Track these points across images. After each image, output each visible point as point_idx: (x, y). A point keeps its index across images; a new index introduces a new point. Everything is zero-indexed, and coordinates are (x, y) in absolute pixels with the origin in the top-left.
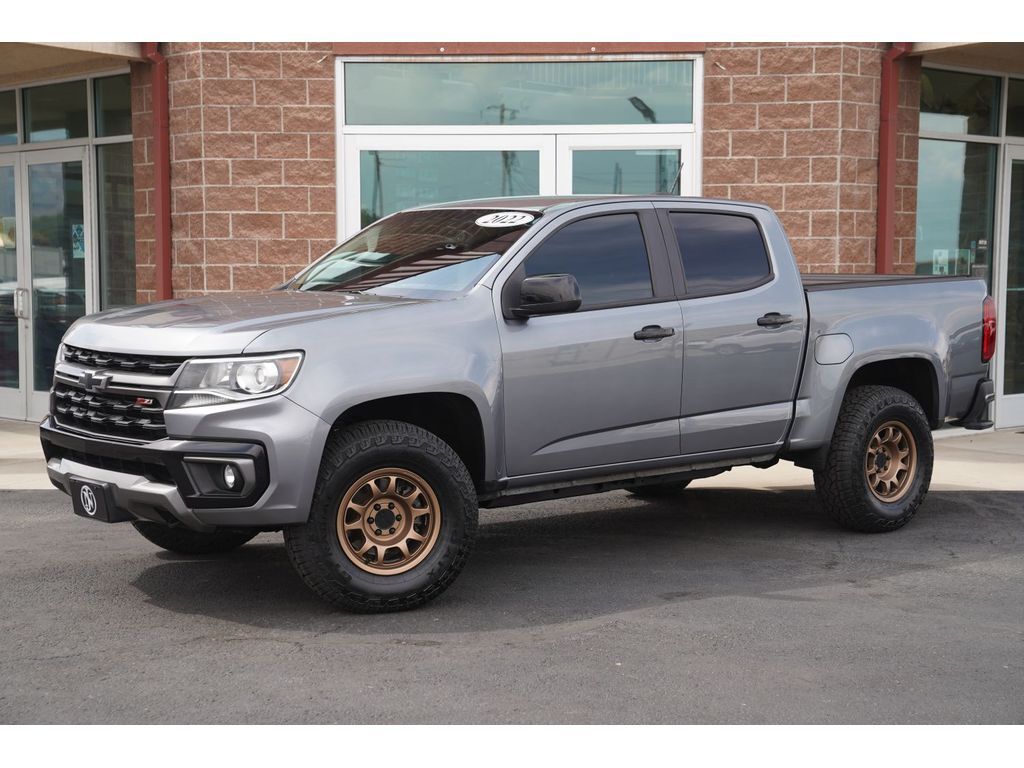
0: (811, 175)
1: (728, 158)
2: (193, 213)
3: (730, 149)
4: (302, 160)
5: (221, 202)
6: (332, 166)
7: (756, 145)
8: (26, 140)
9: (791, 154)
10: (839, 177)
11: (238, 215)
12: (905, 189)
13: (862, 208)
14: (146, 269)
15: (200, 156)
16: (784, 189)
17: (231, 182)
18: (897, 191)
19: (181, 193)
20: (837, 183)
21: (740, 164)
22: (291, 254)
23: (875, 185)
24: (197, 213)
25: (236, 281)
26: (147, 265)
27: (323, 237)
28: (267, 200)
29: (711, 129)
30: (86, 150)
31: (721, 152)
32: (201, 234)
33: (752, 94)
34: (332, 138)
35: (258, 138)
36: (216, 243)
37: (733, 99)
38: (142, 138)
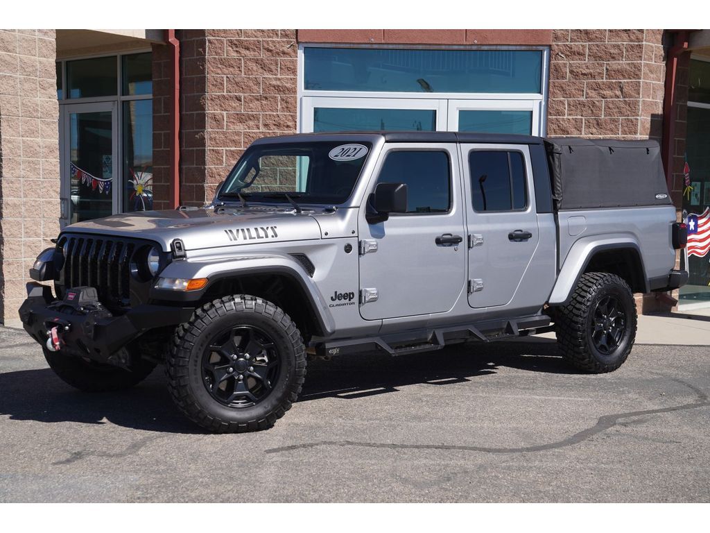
0: (620, 130)
1: (565, 117)
2: (198, 148)
3: (566, 111)
4: (275, 113)
5: (218, 141)
6: (294, 118)
7: (584, 109)
8: (68, 96)
9: (607, 116)
10: (639, 131)
11: (231, 151)
12: (679, 141)
14: (161, 186)
15: (205, 110)
17: (225, 128)
19: (189, 135)
20: (638, 136)
21: (572, 121)
22: (265, 178)
23: (661, 137)
24: (201, 148)
27: (287, 166)
28: (250, 141)
29: (554, 97)
30: (114, 104)
31: (559, 113)
32: (204, 163)
33: (582, 74)
34: (296, 98)
35: (245, 98)
36: (214, 169)
37: (569, 78)
38: (159, 97)
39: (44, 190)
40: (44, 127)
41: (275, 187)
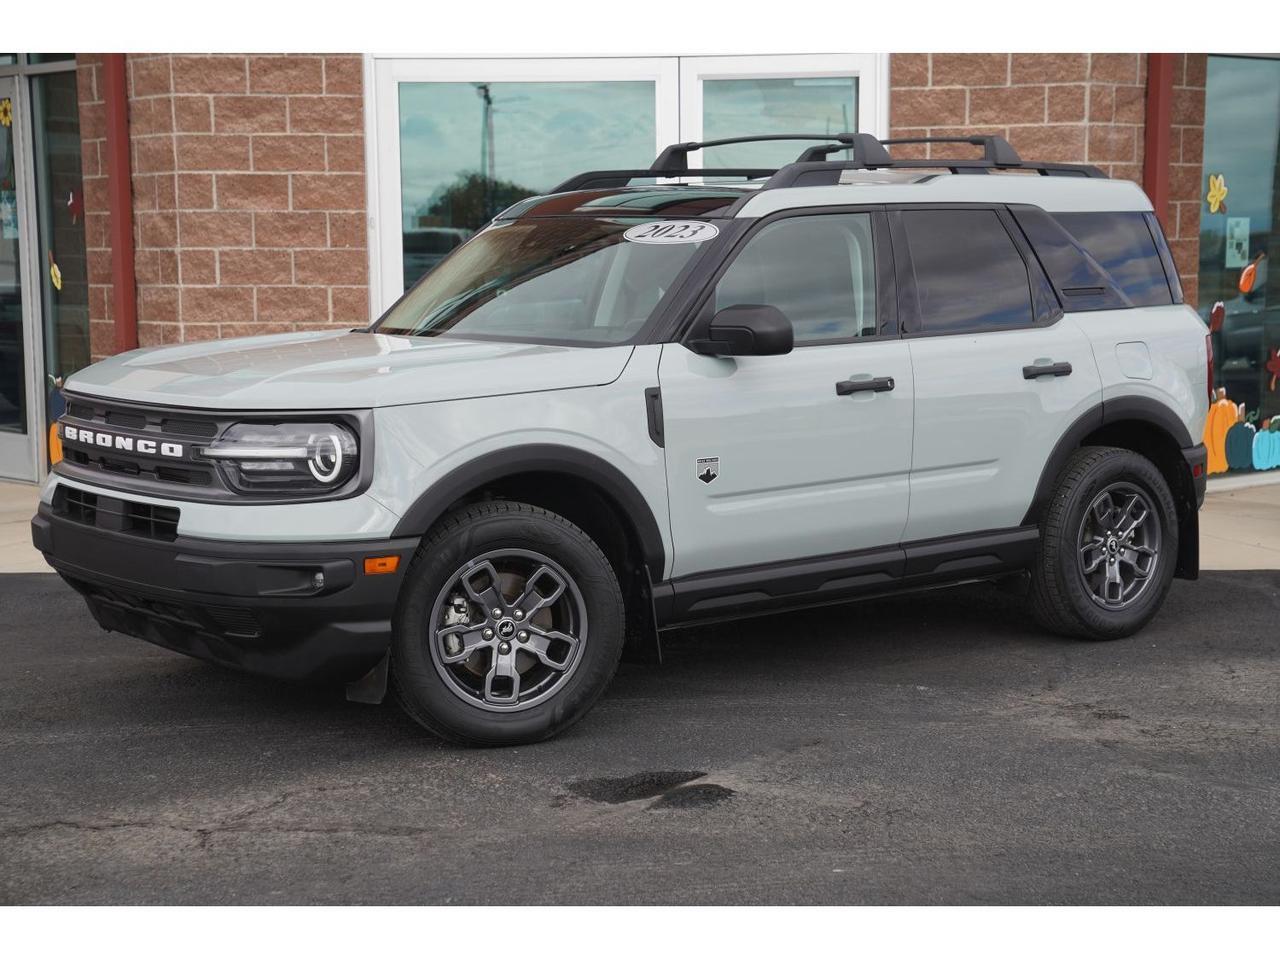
0: (1046, 112)
1: (927, 89)
2: (161, 174)
3: (930, 75)
4: (315, 96)
5: (199, 157)
6: (357, 105)
7: (967, 69)
9: (1018, 82)
10: (1087, 113)
11: (225, 176)
12: (1185, 130)
13: (1121, 160)
14: (100, 254)
15: (168, 90)
16: (1008, 133)
17: (213, 129)
18: (1175, 134)
19: (143, 144)
20: (1085, 123)
21: (944, 97)
22: (301, 233)
23: (1143, 125)
24: (167, 173)
25: (225, 272)
26: (103, 249)
27: (346, 208)
28: (265, 156)
30: (14, 82)
31: (914, 80)
32: (172, 204)
34: (359, 63)
35: (251, 63)
38: (88, 66)
41: (321, 253)
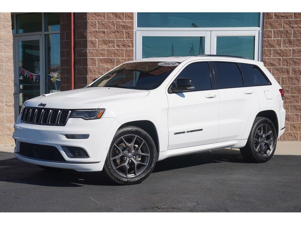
1: (272, 39)
2: (83, 58)
3: (273, 36)
5: (94, 54)
6: (132, 42)
7: (282, 34)
8: (17, 32)
9: (294, 38)
11: (100, 59)
15: (87, 38)
16: (292, 50)
17: (97, 47)
19: (79, 51)
21: (276, 41)
26: (66, 76)
28: (110, 54)
29: (266, 29)
30: (41, 36)
31: (269, 37)
32: (86, 65)
33: (281, 16)
34: (133, 32)
35: (107, 32)
36: (92, 68)
37: (274, 18)
38: (64, 32)
39: (5, 79)
40: (5, 48)
